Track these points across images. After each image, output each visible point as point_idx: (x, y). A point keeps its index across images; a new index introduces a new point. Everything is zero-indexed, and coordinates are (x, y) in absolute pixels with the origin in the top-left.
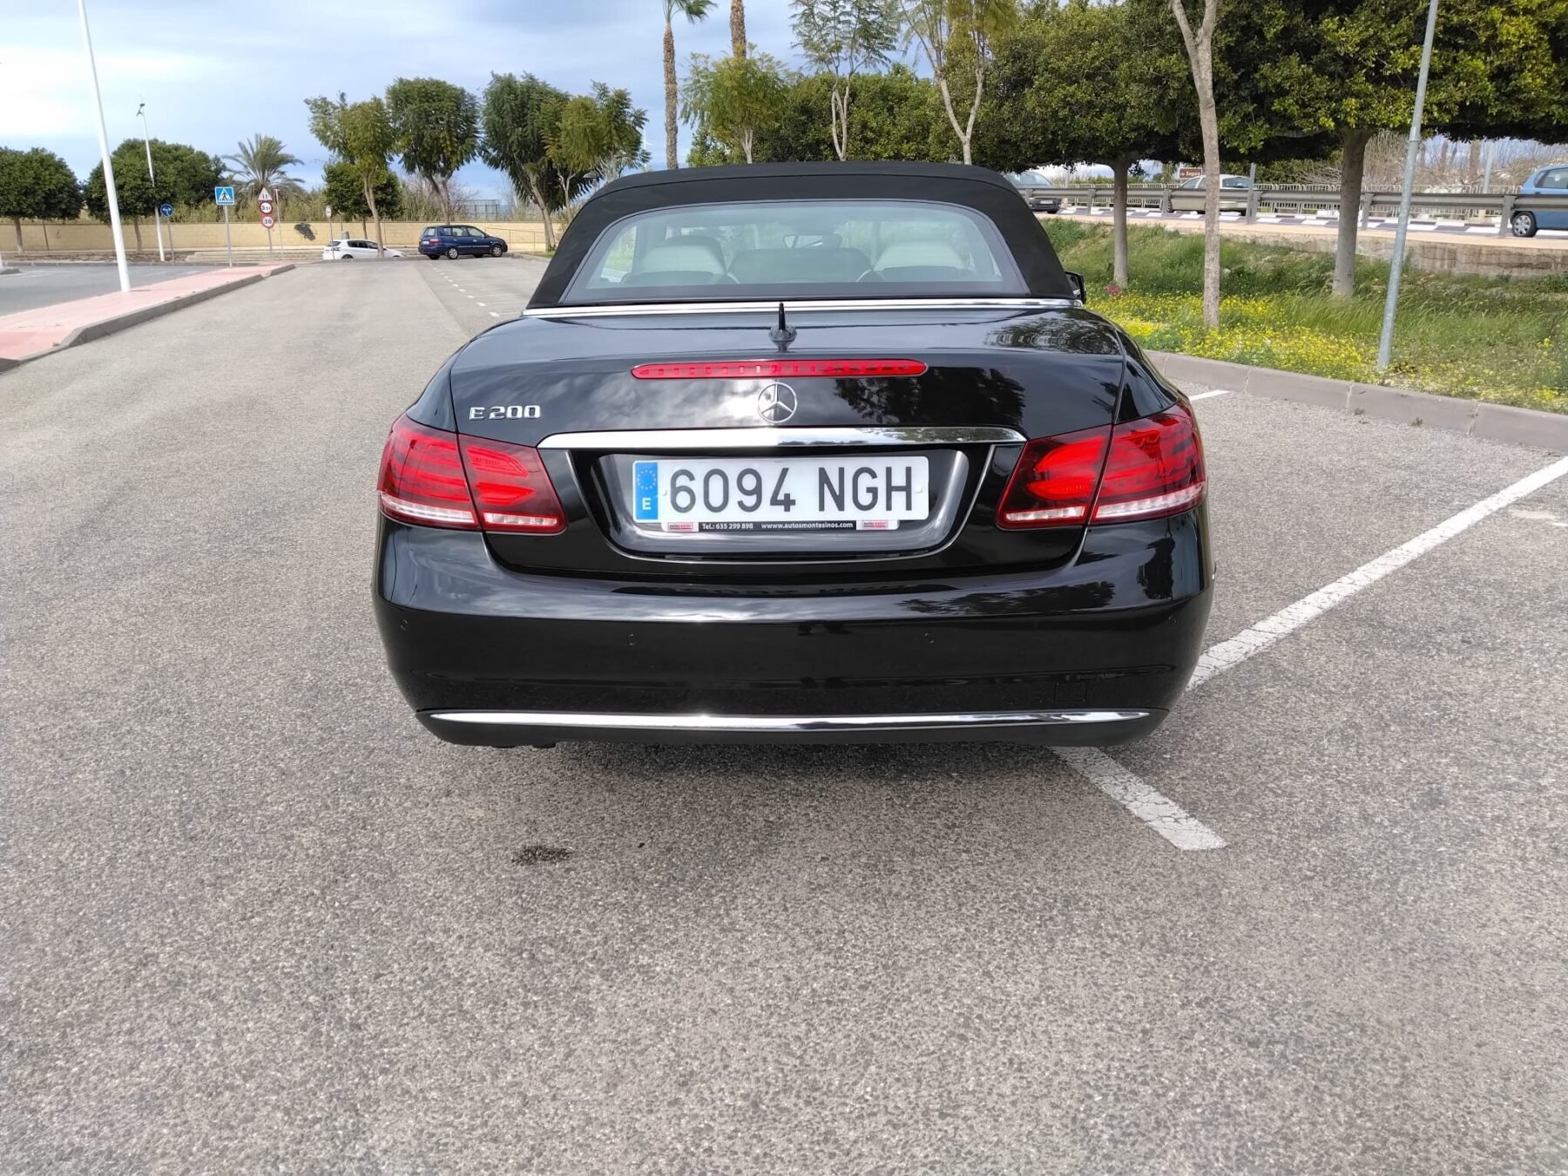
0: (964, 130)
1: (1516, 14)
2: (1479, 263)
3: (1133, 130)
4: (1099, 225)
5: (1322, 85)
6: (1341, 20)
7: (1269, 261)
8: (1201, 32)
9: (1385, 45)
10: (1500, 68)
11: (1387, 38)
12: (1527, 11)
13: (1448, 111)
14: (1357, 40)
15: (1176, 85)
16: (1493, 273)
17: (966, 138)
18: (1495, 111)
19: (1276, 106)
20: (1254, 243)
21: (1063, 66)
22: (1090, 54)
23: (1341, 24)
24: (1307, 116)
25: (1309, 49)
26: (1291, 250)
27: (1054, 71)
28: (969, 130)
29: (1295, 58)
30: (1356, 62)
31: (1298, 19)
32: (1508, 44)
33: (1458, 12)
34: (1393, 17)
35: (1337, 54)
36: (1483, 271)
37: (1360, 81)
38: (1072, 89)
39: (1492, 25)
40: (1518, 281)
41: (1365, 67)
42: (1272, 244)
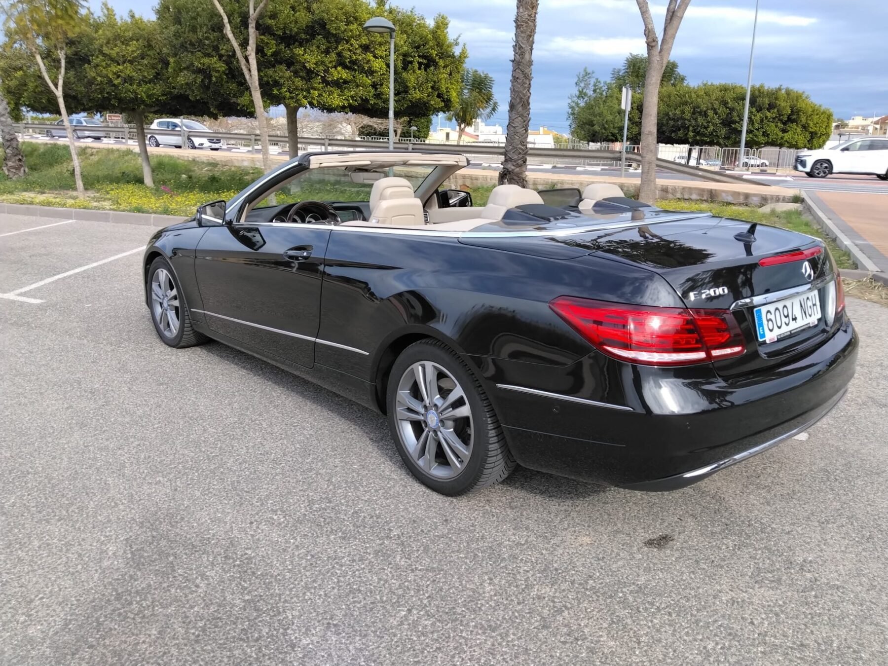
0: (56, 87)
1: (377, 58)
2: (324, 174)
3: (163, 95)
4: (86, 148)
5: (299, 83)
6: (305, 50)
7: (207, 170)
8: (249, 48)
9: (326, 66)
10: (374, 82)
11: (327, 60)
12: (381, 57)
13: (356, 101)
14: (314, 61)
15: (217, 75)
16: (332, 179)
17: (59, 93)
18: (372, 102)
19: (275, 92)
20: (194, 160)
21: (113, 53)
22: (130, 49)
23: (305, 52)
24: (292, 98)
25: (290, 63)
26: (218, 164)
27: (104, 55)
28: (60, 88)
29: (283, 67)
30: (313, 72)
31: (282, 47)
32: (376, 72)
33: (354, 53)
34: (327, 52)
35: (305, 67)
36: (327, 178)
37: (317, 82)
38: (121, 67)
39: (368, 62)
40: (345, 182)
41: (319, 75)
42: (206, 161)
